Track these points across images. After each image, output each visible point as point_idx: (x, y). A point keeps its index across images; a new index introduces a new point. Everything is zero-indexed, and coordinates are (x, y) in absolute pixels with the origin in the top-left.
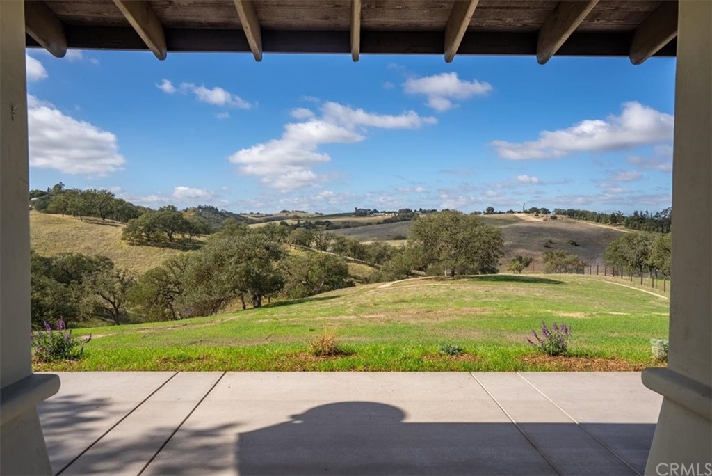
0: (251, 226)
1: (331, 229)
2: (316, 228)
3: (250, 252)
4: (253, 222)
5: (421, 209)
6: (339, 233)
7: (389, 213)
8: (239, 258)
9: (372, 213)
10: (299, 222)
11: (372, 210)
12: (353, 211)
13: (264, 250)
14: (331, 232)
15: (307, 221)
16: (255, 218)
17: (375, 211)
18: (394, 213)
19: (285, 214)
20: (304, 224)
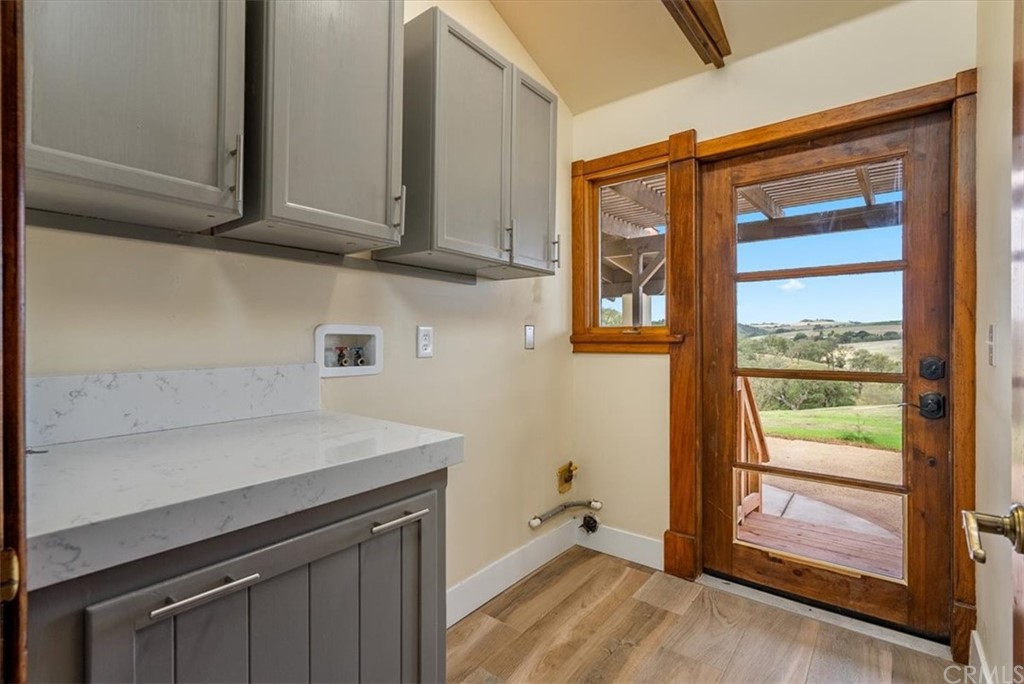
1: (858, 342)
2: (845, 339)
4: (765, 333)
10: (821, 333)
14: (859, 345)
15: (834, 332)
16: (766, 329)
19: (806, 324)
20: (829, 335)
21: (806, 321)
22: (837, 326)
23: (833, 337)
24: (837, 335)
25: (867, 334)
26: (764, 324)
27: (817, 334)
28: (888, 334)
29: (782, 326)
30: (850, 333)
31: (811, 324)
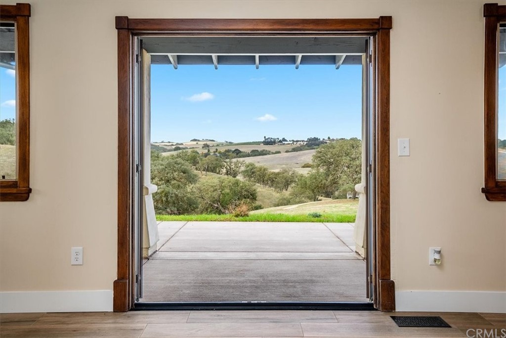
0: (165, 154)
1: (240, 157)
2: (226, 155)
3: (169, 175)
4: (165, 150)
5: (329, 138)
6: (248, 160)
7: (297, 141)
8: (160, 181)
9: (280, 141)
10: (209, 151)
11: (281, 139)
12: (263, 140)
13: (182, 173)
14: (241, 159)
15: (217, 150)
16: (165, 147)
17: (284, 140)
18: (303, 141)
19: (195, 143)
20: (214, 152)
21: (195, 140)
22: (218, 145)
23: (217, 153)
24: (220, 153)
25: (240, 152)
26: (162, 142)
27: (206, 151)
28: (253, 151)
29: (177, 144)
30: (228, 151)
31: (199, 143)
